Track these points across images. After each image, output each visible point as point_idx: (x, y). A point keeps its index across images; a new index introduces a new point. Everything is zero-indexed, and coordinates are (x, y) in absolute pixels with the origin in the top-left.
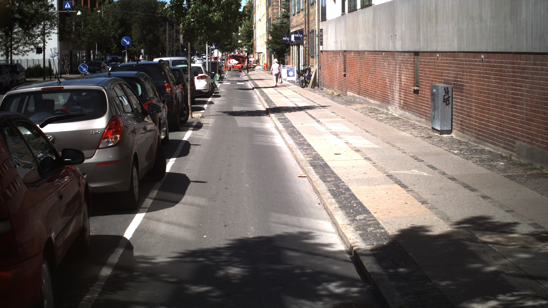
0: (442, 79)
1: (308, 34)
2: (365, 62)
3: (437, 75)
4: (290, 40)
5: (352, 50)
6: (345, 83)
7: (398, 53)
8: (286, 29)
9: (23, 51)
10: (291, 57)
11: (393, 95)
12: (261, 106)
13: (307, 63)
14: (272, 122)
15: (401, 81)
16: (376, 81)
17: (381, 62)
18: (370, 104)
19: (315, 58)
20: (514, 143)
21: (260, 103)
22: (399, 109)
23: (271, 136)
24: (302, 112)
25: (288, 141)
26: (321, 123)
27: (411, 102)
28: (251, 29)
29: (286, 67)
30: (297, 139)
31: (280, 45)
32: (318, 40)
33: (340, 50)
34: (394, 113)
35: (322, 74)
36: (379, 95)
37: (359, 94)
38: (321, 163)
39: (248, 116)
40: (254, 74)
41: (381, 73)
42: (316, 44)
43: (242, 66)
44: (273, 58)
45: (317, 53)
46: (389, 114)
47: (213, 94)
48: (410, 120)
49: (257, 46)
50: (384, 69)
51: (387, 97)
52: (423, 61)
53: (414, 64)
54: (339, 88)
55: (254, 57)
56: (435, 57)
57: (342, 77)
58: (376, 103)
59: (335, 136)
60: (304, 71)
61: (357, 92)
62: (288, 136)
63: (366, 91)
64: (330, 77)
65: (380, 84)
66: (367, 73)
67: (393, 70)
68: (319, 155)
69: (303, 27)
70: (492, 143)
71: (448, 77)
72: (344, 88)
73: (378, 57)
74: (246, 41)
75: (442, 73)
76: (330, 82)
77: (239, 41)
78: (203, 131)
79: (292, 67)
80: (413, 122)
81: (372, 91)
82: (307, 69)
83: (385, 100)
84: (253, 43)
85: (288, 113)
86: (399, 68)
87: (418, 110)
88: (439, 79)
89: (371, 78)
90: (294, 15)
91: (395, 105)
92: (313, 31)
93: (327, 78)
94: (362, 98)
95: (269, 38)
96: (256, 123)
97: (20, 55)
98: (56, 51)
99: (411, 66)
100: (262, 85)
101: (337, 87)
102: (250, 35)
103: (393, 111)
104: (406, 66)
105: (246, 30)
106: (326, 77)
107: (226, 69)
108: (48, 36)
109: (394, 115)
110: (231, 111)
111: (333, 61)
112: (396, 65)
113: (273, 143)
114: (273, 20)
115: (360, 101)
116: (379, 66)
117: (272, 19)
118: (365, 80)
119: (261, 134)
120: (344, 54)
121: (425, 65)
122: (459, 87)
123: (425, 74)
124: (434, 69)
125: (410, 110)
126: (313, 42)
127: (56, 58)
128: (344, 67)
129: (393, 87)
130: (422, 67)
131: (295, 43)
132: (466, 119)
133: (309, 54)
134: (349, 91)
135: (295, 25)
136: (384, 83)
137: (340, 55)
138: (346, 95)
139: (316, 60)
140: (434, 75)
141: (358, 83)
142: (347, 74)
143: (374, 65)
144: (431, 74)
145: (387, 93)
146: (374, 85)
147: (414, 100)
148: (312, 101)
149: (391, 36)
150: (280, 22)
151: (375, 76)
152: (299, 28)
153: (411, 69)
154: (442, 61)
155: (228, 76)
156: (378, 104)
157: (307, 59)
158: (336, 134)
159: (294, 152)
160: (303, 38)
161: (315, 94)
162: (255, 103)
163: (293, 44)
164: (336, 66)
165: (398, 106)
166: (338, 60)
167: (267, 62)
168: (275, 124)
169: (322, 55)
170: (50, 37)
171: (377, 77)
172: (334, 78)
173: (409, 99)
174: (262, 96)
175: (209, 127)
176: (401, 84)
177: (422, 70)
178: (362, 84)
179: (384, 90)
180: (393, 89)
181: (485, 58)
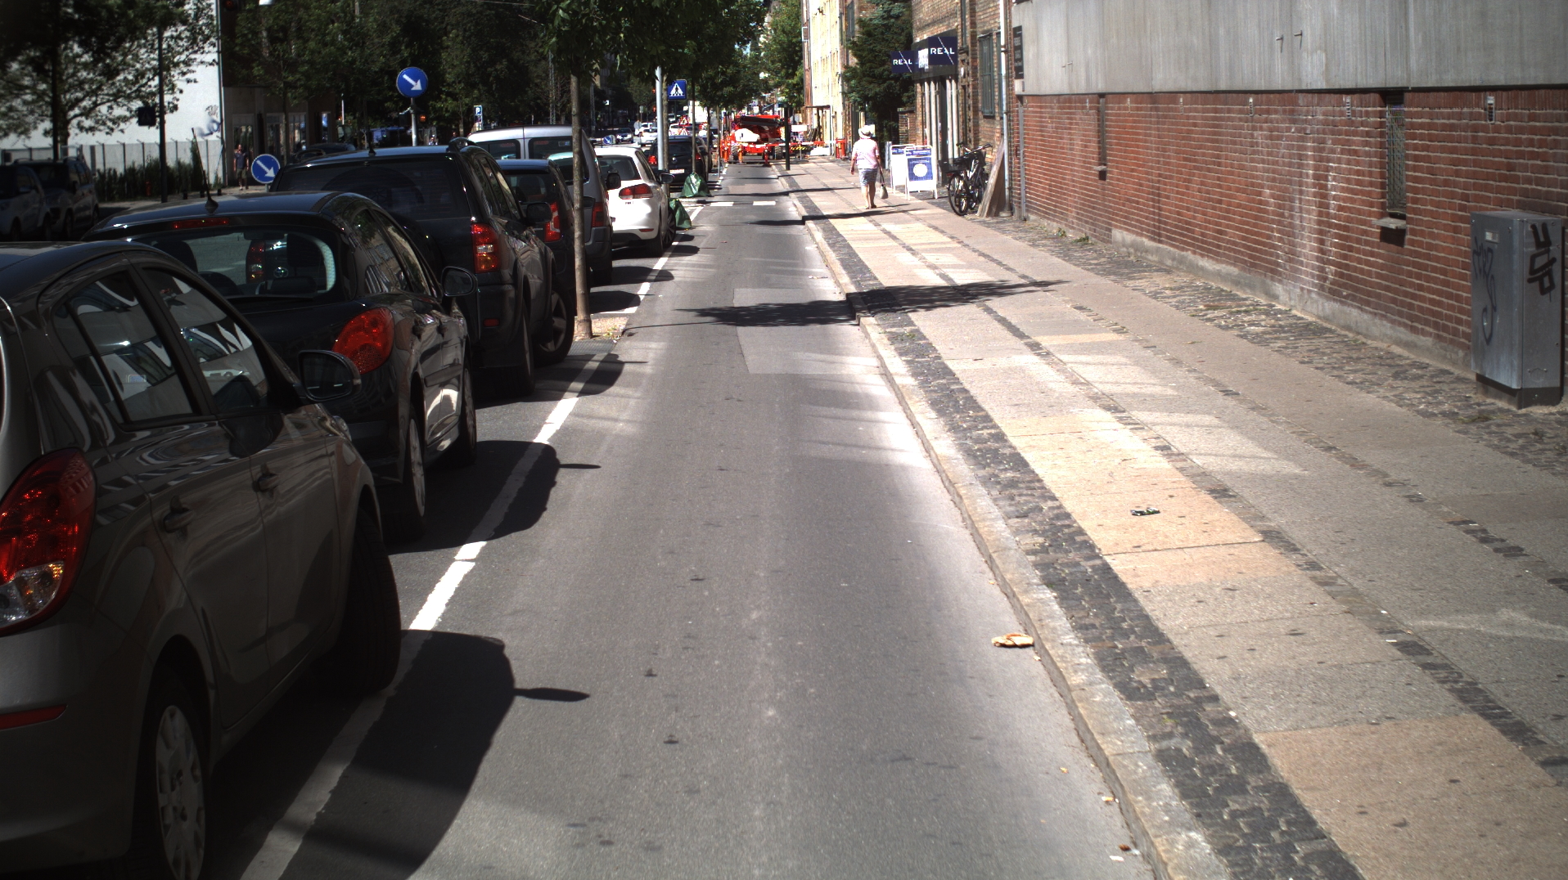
0: (1514, 191)
1: (973, 44)
2: (1181, 132)
3: (1488, 177)
4: (915, 66)
5: (1130, 90)
6: (1104, 200)
7: (1310, 95)
8: (900, 35)
9: (110, 120)
10: (920, 118)
11: (1292, 244)
12: (831, 287)
13: (971, 135)
14: (869, 349)
15: (1324, 196)
16: (1221, 194)
17: (1242, 128)
18: (1201, 273)
19: (998, 118)
21: (824, 271)
22: (1318, 294)
23: (869, 414)
24: (970, 310)
25: (934, 443)
26: (1048, 353)
27: (1369, 273)
28: (794, 40)
29: (905, 150)
30: (969, 429)
31: (884, 82)
32: (1007, 61)
33: (1084, 92)
34: (1299, 308)
35: (1021, 170)
36: (1235, 243)
37: (1156, 236)
38: (1087, 566)
39: (785, 324)
40: (807, 173)
41: (1242, 167)
42: (1000, 75)
43: (772, 148)
44: (862, 122)
45: (1004, 103)
46: (1280, 312)
47: (675, 243)
48: (1368, 337)
49: (813, 86)
50: (1257, 152)
51: (1266, 253)
52: (1421, 124)
53: (1382, 135)
54: (1082, 215)
55: (805, 120)
56: (1478, 106)
57: (1095, 181)
58: (1224, 271)
59: (1108, 415)
60: (964, 163)
61: (1148, 231)
62: (933, 415)
63: (1182, 228)
64: (1051, 181)
65: (1239, 206)
66: (1185, 166)
67: (1291, 156)
68: (1068, 516)
69: (956, 23)
71: (1539, 182)
72: (1101, 215)
73: (1229, 111)
74: (783, 73)
75: (1511, 168)
76: (1051, 195)
77: (762, 75)
78: (617, 395)
79: (924, 149)
80: (1384, 345)
81: (1206, 228)
82: (971, 157)
83: (1261, 261)
84: (802, 80)
85: (922, 313)
86: (1314, 149)
87: (1403, 304)
88: (1499, 190)
89: (1202, 183)
91: (1301, 280)
92: (991, 35)
93: (1040, 182)
94: (1169, 252)
95: (850, 63)
96: (814, 356)
97: (100, 130)
98: (215, 117)
99: (1367, 144)
100: (830, 208)
101: (1078, 213)
102: (791, 55)
103: (1292, 303)
104: (1348, 143)
105: (781, 43)
106: (1036, 181)
107: (725, 159)
108: (184, 74)
109: (1299, 315)
110: (729, 305)
111: (1062, 128)
112: (1302, 139)
113: (879, 448)
114: (861, 9)
115: (1161, 262)
116: (1234, 143)
117: (856, 7)
118: (1178, 193)
119: (829, 406)
120: (1099, 103)
121: (1431, 138)
123: (1432, 171)
124: (1473, 152)
125: (1368, 303)
126: (991, 68)
127: (215, 138)
128: (1099, 148)
129: (1292, 217)
130: (1416, 148)
131: (931, 75)
133: (978, 109)
134: (1121, 228)
135: (928, 19)
136: (1253, 201)
137: (1084, 108)
138: (1107, 239)
139: (1002, 125)
140: (1474, 175)
141: (1153, 200)
142: (1111, 172)
143: (1213, 141)
144: (1457, 173)
145: (1269, 237)
146: (1214, 208)
147: (1382, 267)
148: (1000, 263)
149: (1282, 39)
150: (881, 13)
151: (1219, 179)
152: (941, 29)
153: (1368, 154)
154: (1512, 123)
155: (728, 180)
156: (1230, 274)
157: (971, 124)
158: (1112, 403)
159: (965, 501)
160: (955, 57)
161: (1005, 237)
162: (809, 274)
163: (925, 76)
164: (1071, 144)
165: (1314, 285)
166: (1077, 124)
167: (846, 135)
168: (880, 358)
169: (1021, 110)
170: (189, 76)
171: (1226, 180)
172: (1065, 184)
173: (1359, 261)
174: (832, 246)
175: (641, 375)
176: (1327, 206)
177: (1416, 158)
178: (1166, 204)
179: (1255, 225)
180: (1291, 225)
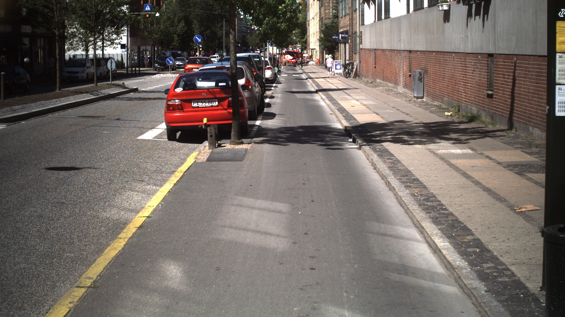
1: (352, 35)
2: (387, 58)
4: (338, 39)
5: (380, 49)
6: (376, 73)
7: (402, 51)
8: (335, 29)
10: (340, 53)
11: (400, 79)
12: (313, 89)
13: (351, 58)
14: (319, 96)
15: (403, 70)
16: (392, 70)
17: (394, 57)
19: (357, 54)
20: (444, 99)
21: (311, 86)
22: (403, 88)
24: (340, 92)
26: (351, 96)
27: (408, 83)
31: (331, 43)
32: (359, 40)
33: (372, 48)
34: (401, 90)
35: (361, 67)
36: (393, 80)
39: (303, 93)
40: (307, 68)
41: (394, 65)
42: (357, 43)
43: (297, 61)
45: (358, 50)
46: (398, 92)
47: (276, 82)
48: (407, 94)
49: (310, 42)
50: (396, 62)
51: (397, 81)
52: (413, 56)
53: (409, 58)
54: (372, 77)
55: (307, 53)
56: (418, 54)
58: (392, 85)
59: (355, 101)
60: (349, 64)
61: (382, 79)
63: (387, 78)
64: (366, 69)
66: (387, 65)
67: (400, 62)
69: (348, 28)
70: (437, 101)
71: (422, 66)
72: (375, 77)
73: (393, 53)
74: (300, 37)
75: (420, 63)
76: (366, 72)
78: (276, 99)
81: (390, 77)
82: (351, 63)
83: (396, 83)
84: (306, 40)
85: (331, 92)
86: (403, 61)
89: (389, 68)
90: (342, 17)
92: (356, 32)
94: (385, 83)
95: (322, 36)
96: (309, 97)
99: (408, 60)
100: (314, 76)
102: (303, 31)
104: (406, 60)
106: (364, 69)
109: (400, 92)
110: (292, 91)
111: (369, 57)
112: (401, 59)
115: (383, 85)
116: (393, 60)
117: (324, 19)
118: (386, 70)
119: (311, 101)
120: (375, 51)
121: (414, 59)
122: (426, 72)
123: (414, 64)
124: (417, 61)
125: (407, 88)
126: (356, 41)
128: (375, 61)
130: (412, 60)
132: (429, 89)
133: (353, 51)
134: (378, 79)
135: (342, 26)
136: (395, 71)
137: (372, 52)
138: (375, 82)
139: (358, 56)
141: (383, 72)
142: (377, 67)
143: (391, 59)
144: (416, 65)
145: (397, 78)
146: (391, 73)
147: (409, 81)
149: (399, 40)
150: (331, 22)
152: (345, 29)
153: (408, 62)
154: (420, 56)
157: (351, 55)
160: (348, 37)
162: (308, 87)
163: (341, 42)
164: (370, 60)
165: (402, 86)
166: (371, 56)
167: (320, 58)
169: (361, 52)
171: (392, 67)
172: (369, 70)
173: (407, 81)
174: (313, 83)
177: (412, 62)
178: (385, 73)
179: (396, 76)
180: (400, 75)
181: (435, 55)
